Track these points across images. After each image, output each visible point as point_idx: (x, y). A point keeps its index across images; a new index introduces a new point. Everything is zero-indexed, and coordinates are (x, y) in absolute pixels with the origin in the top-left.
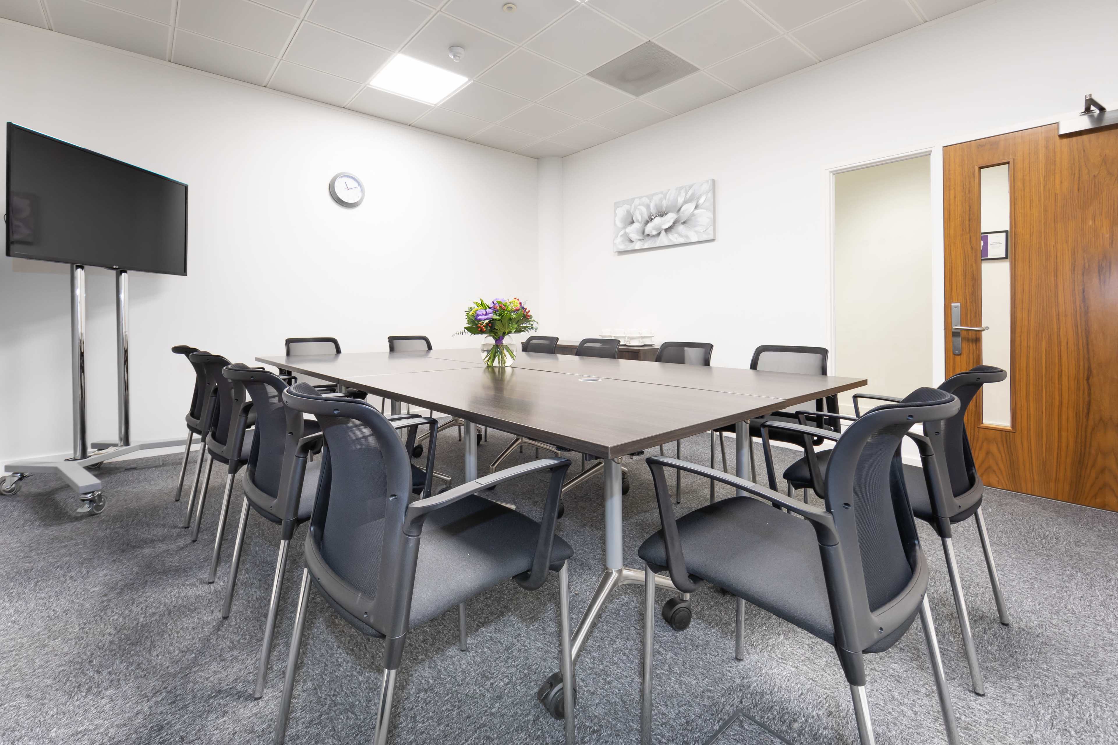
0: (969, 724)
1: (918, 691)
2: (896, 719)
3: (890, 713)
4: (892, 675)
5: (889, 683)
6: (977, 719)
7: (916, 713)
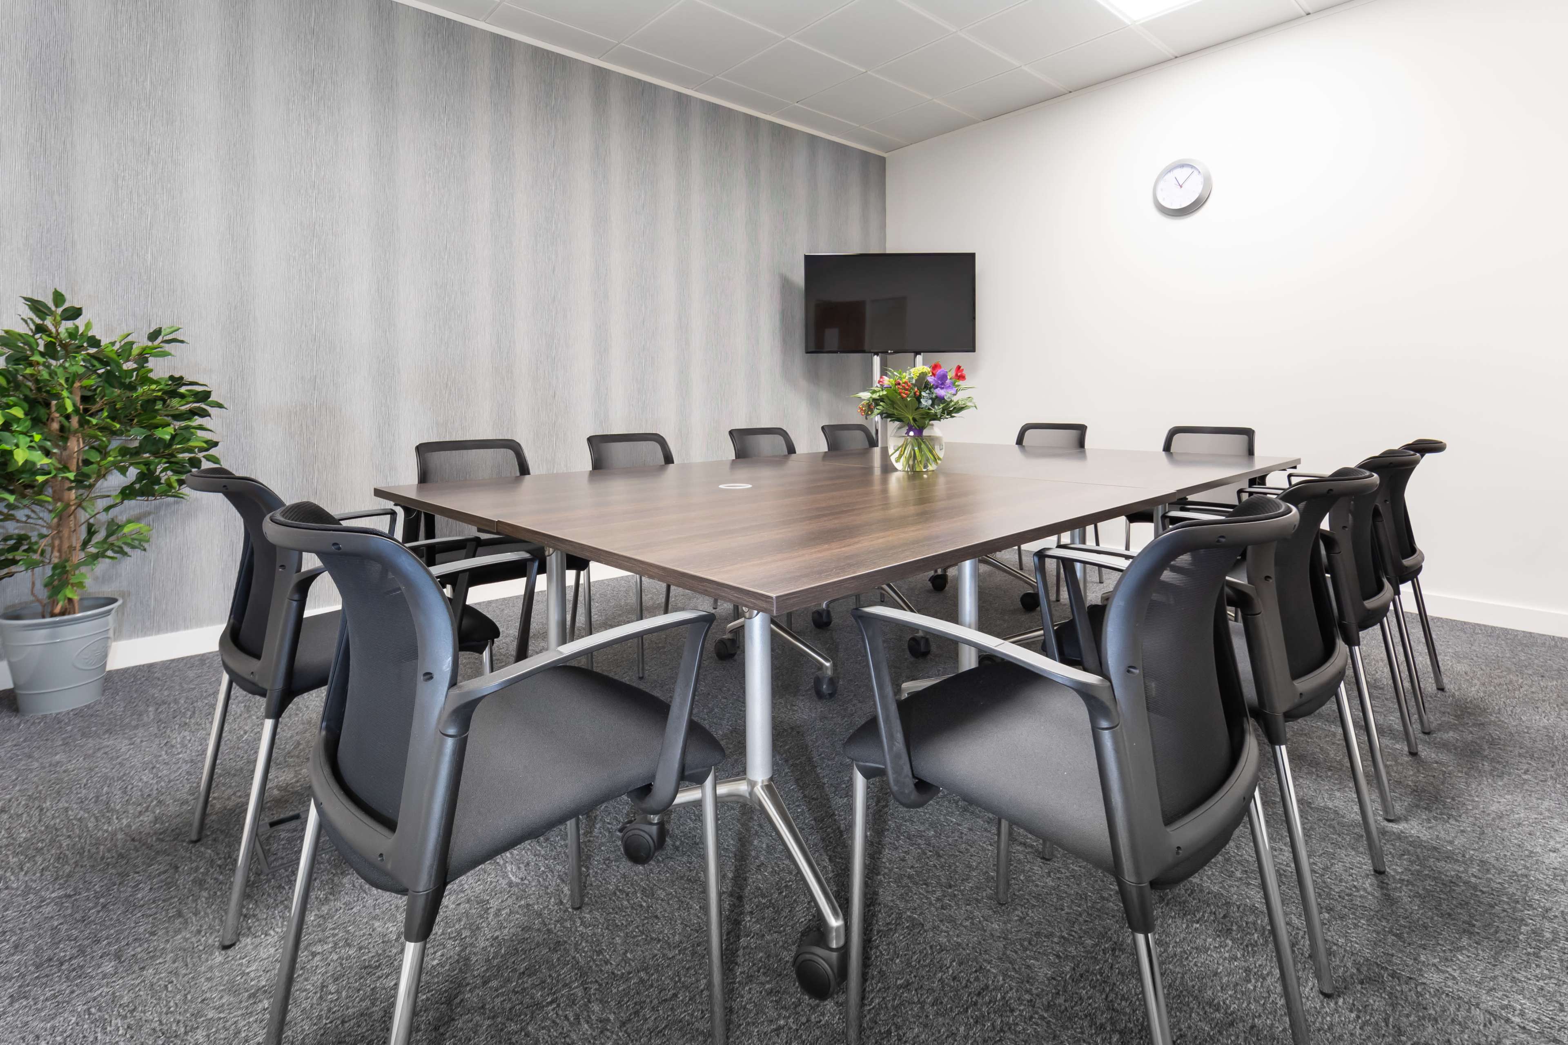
0: (255, 1003)
1: (337, 979)
2: (324, 931)
3: (334, 929)
4: (379, 966)
5: (370, 955)
6: (251, 1020)
7: (314, 954)
